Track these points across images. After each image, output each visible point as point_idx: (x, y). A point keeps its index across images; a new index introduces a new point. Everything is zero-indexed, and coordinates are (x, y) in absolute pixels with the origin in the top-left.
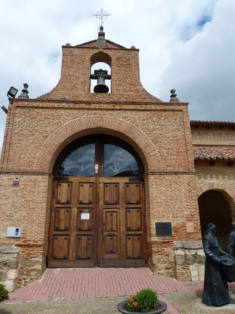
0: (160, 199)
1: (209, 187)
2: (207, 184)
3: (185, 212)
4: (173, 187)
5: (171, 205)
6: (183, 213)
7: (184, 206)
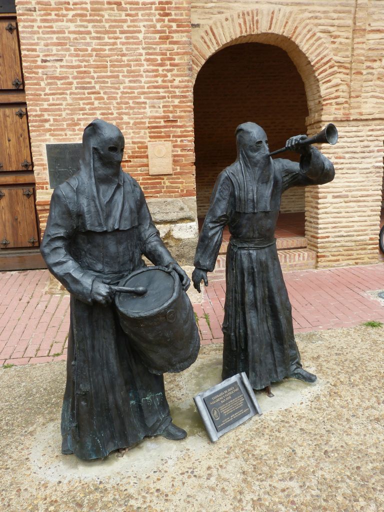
0: (61, 67)
1: (240, 24)
2: (236, 16)
3: (145, 108)
4: (107, 21)
5: (97, 86)
6: (140, 113)
7: (143, 87)
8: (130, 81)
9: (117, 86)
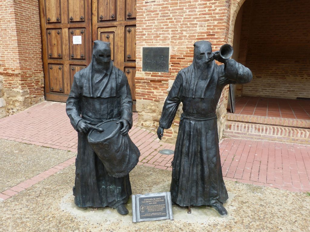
0: (154, 5)
6: (193, 30)
7: (196, 15)
8: (189, 11)
9: (181, 14)
